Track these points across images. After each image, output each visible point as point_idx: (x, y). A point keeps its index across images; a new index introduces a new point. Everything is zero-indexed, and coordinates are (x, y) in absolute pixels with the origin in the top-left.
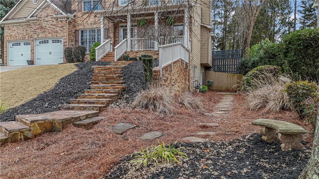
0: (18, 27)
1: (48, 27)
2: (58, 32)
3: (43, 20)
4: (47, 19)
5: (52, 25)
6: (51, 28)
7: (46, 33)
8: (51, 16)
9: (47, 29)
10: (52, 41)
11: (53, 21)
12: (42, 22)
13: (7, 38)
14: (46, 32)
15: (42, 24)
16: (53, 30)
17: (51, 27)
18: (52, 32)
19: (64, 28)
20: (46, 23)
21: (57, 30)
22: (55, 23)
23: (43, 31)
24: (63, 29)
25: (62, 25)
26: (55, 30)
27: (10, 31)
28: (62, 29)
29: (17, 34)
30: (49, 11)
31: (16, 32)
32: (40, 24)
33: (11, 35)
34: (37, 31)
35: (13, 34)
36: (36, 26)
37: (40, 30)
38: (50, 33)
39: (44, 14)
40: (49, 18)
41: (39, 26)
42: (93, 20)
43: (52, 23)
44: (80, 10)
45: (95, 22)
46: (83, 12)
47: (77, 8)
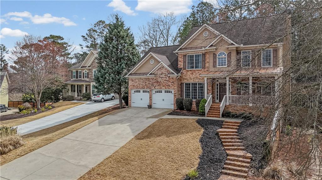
0: (139, 80)
2: (170, 86)
4: (161, 76)
7: (161, 86)
9: (162, 83)
10: (165, 91)
11: (166, 78)
12: (158, 78)
13: (131, 87)
16: (166, 84)
20: (161, 79)
22: (167, 79)
23: (159, 84)
25: (173, 81)
26: (168, 84)
27: (133, 82)
28: (173, 84)
30: (163, 71)
31: (137, 83)
32: (156, 79)
33: (134, 85)
34: (154, 84)
35: (136, 84)
36: (154, 80)
37: (156, 83)
38: (164, 86)
39: (159, 72)
40: (163, 76)
41: (156, 81)
42: (195, 76)
43: (165, 79)
44: (185, 69)
45: (197, 78)
46: (187, 69)
47: (182, 66)
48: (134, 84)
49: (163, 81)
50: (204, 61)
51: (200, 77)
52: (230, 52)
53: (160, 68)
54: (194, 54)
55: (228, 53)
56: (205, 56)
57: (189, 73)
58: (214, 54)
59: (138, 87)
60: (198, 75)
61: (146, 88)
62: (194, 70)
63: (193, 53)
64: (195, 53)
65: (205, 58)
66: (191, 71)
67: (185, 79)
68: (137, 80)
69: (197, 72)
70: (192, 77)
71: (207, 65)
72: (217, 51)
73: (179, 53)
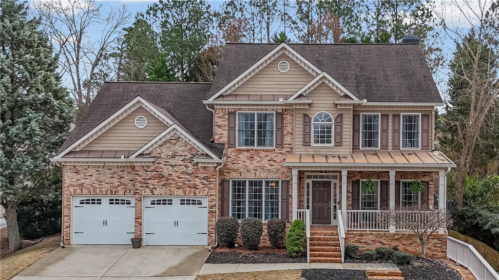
0: (100, 169)
1: (176, 176)
2: (198, 187)
3: (165, 163)
4: (172, 162)
5: (183, 173)
6: (181, 178)
7: (171, 187)
8: (183, 157)
9: (173, 180)
10: (182, 200)
11: (187, 167)
12: (162, 166)
13: (72, 189)
14: (171, 185)
15: (161, 170)
16: (186, 183)
17: (182, 176)
18: (185, 185)
19: (209, 180)
20: (170, 168)
21: (195, 183)
22: (190, 169)
23: (165, 182)
24: (208, 183)
25: (205, 175)
26: (191, 183)
27: (79, 177)
28: (205, 182)
29: (96, 182)
30: (179, 148)
31: (92, 178)
32: (157, 170)
33: (82, 184)
34: (150, 181)
35: (88, 182)
36: (148, 173)
37: (157, 181)
38: (179, 188)
39: (166, 152)
40: (178, 161)
41: (155, 173)
42: (258, 165)
43: (185, 169)
44: (232, 145)
45: (263, 168)
46: (237, 147)
47: (225, 139)
48: (83, 181)
49: (178, 174)
50: (281, 129)
51: (270, 168)
52: (341, 115)
53: (169, 141)
54: (256, 112)
55: (335, 116)
56: (283, 119)
57: (243, 156)
58: (305, 115)
59: (95, 191)
60: (265, 162)
61: (121, 192)
62: (256, 150)
63: (253, 110)
64: (258, 110)
65: (282, 123)
66: (248, 151)
67: (234, 171)
68: (92, 171)
69: (263, 154)
70: (251, 167)
71: (287, 139)
72: (312, 109)
73: (217, 105)
